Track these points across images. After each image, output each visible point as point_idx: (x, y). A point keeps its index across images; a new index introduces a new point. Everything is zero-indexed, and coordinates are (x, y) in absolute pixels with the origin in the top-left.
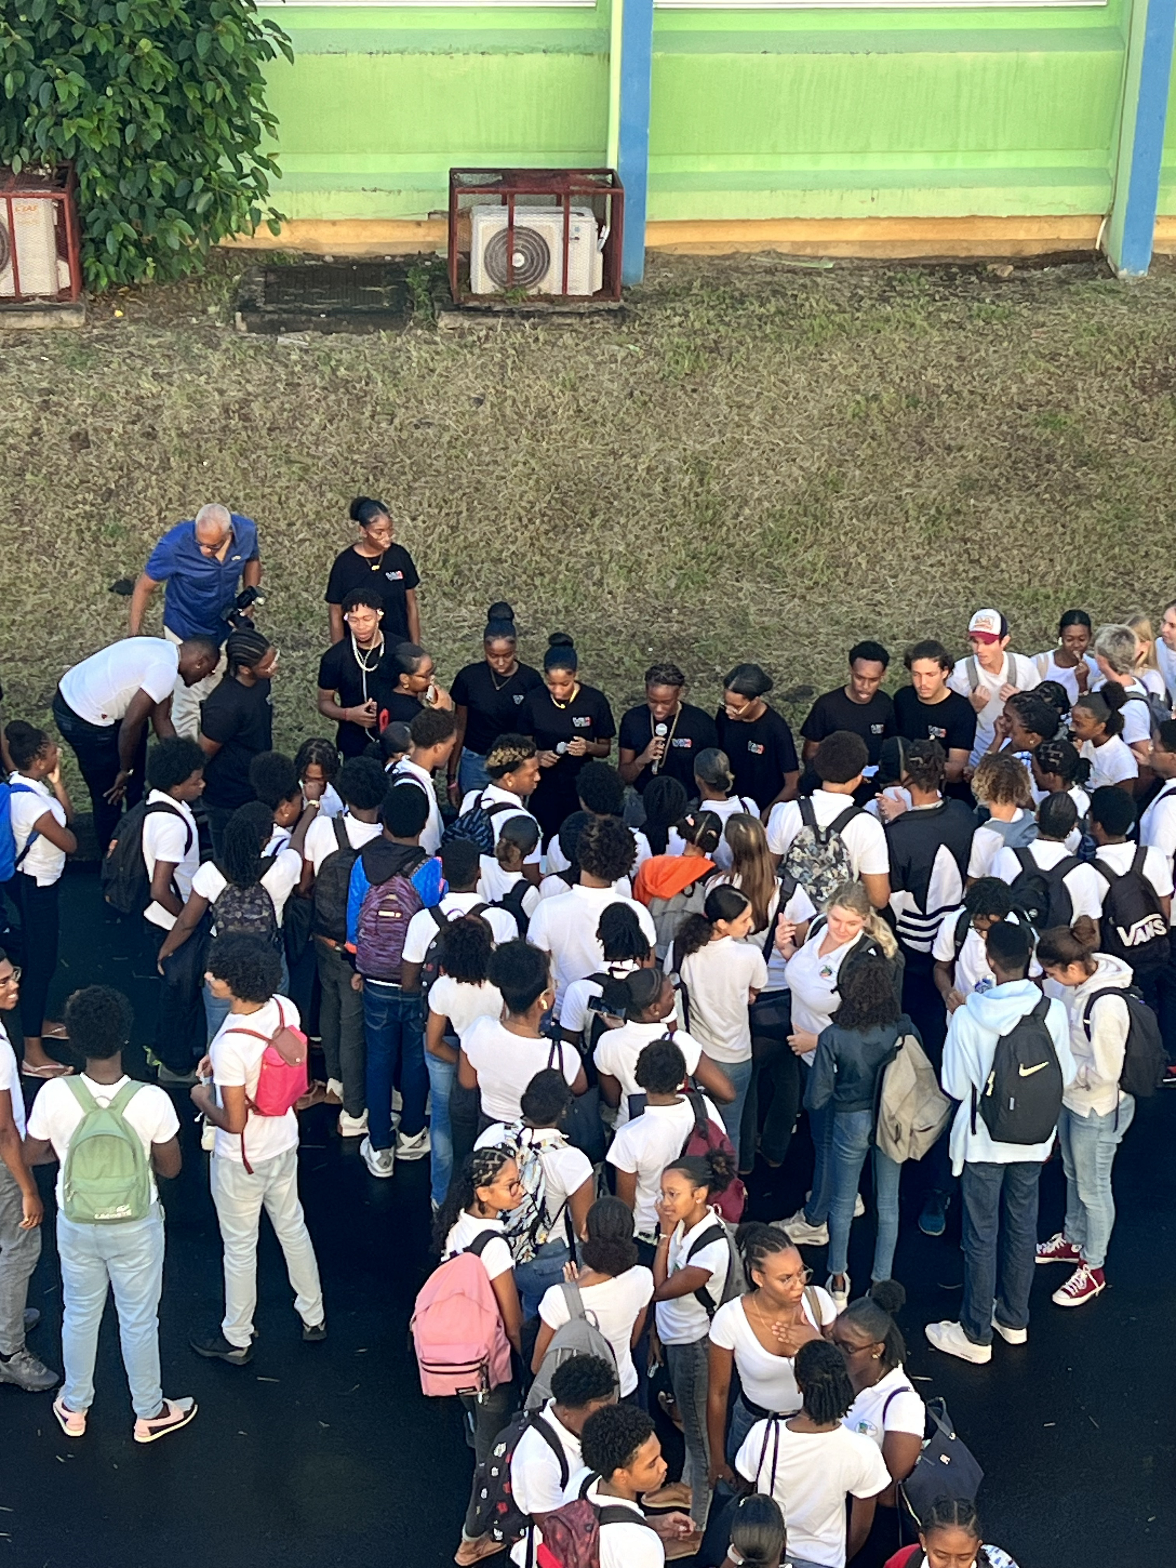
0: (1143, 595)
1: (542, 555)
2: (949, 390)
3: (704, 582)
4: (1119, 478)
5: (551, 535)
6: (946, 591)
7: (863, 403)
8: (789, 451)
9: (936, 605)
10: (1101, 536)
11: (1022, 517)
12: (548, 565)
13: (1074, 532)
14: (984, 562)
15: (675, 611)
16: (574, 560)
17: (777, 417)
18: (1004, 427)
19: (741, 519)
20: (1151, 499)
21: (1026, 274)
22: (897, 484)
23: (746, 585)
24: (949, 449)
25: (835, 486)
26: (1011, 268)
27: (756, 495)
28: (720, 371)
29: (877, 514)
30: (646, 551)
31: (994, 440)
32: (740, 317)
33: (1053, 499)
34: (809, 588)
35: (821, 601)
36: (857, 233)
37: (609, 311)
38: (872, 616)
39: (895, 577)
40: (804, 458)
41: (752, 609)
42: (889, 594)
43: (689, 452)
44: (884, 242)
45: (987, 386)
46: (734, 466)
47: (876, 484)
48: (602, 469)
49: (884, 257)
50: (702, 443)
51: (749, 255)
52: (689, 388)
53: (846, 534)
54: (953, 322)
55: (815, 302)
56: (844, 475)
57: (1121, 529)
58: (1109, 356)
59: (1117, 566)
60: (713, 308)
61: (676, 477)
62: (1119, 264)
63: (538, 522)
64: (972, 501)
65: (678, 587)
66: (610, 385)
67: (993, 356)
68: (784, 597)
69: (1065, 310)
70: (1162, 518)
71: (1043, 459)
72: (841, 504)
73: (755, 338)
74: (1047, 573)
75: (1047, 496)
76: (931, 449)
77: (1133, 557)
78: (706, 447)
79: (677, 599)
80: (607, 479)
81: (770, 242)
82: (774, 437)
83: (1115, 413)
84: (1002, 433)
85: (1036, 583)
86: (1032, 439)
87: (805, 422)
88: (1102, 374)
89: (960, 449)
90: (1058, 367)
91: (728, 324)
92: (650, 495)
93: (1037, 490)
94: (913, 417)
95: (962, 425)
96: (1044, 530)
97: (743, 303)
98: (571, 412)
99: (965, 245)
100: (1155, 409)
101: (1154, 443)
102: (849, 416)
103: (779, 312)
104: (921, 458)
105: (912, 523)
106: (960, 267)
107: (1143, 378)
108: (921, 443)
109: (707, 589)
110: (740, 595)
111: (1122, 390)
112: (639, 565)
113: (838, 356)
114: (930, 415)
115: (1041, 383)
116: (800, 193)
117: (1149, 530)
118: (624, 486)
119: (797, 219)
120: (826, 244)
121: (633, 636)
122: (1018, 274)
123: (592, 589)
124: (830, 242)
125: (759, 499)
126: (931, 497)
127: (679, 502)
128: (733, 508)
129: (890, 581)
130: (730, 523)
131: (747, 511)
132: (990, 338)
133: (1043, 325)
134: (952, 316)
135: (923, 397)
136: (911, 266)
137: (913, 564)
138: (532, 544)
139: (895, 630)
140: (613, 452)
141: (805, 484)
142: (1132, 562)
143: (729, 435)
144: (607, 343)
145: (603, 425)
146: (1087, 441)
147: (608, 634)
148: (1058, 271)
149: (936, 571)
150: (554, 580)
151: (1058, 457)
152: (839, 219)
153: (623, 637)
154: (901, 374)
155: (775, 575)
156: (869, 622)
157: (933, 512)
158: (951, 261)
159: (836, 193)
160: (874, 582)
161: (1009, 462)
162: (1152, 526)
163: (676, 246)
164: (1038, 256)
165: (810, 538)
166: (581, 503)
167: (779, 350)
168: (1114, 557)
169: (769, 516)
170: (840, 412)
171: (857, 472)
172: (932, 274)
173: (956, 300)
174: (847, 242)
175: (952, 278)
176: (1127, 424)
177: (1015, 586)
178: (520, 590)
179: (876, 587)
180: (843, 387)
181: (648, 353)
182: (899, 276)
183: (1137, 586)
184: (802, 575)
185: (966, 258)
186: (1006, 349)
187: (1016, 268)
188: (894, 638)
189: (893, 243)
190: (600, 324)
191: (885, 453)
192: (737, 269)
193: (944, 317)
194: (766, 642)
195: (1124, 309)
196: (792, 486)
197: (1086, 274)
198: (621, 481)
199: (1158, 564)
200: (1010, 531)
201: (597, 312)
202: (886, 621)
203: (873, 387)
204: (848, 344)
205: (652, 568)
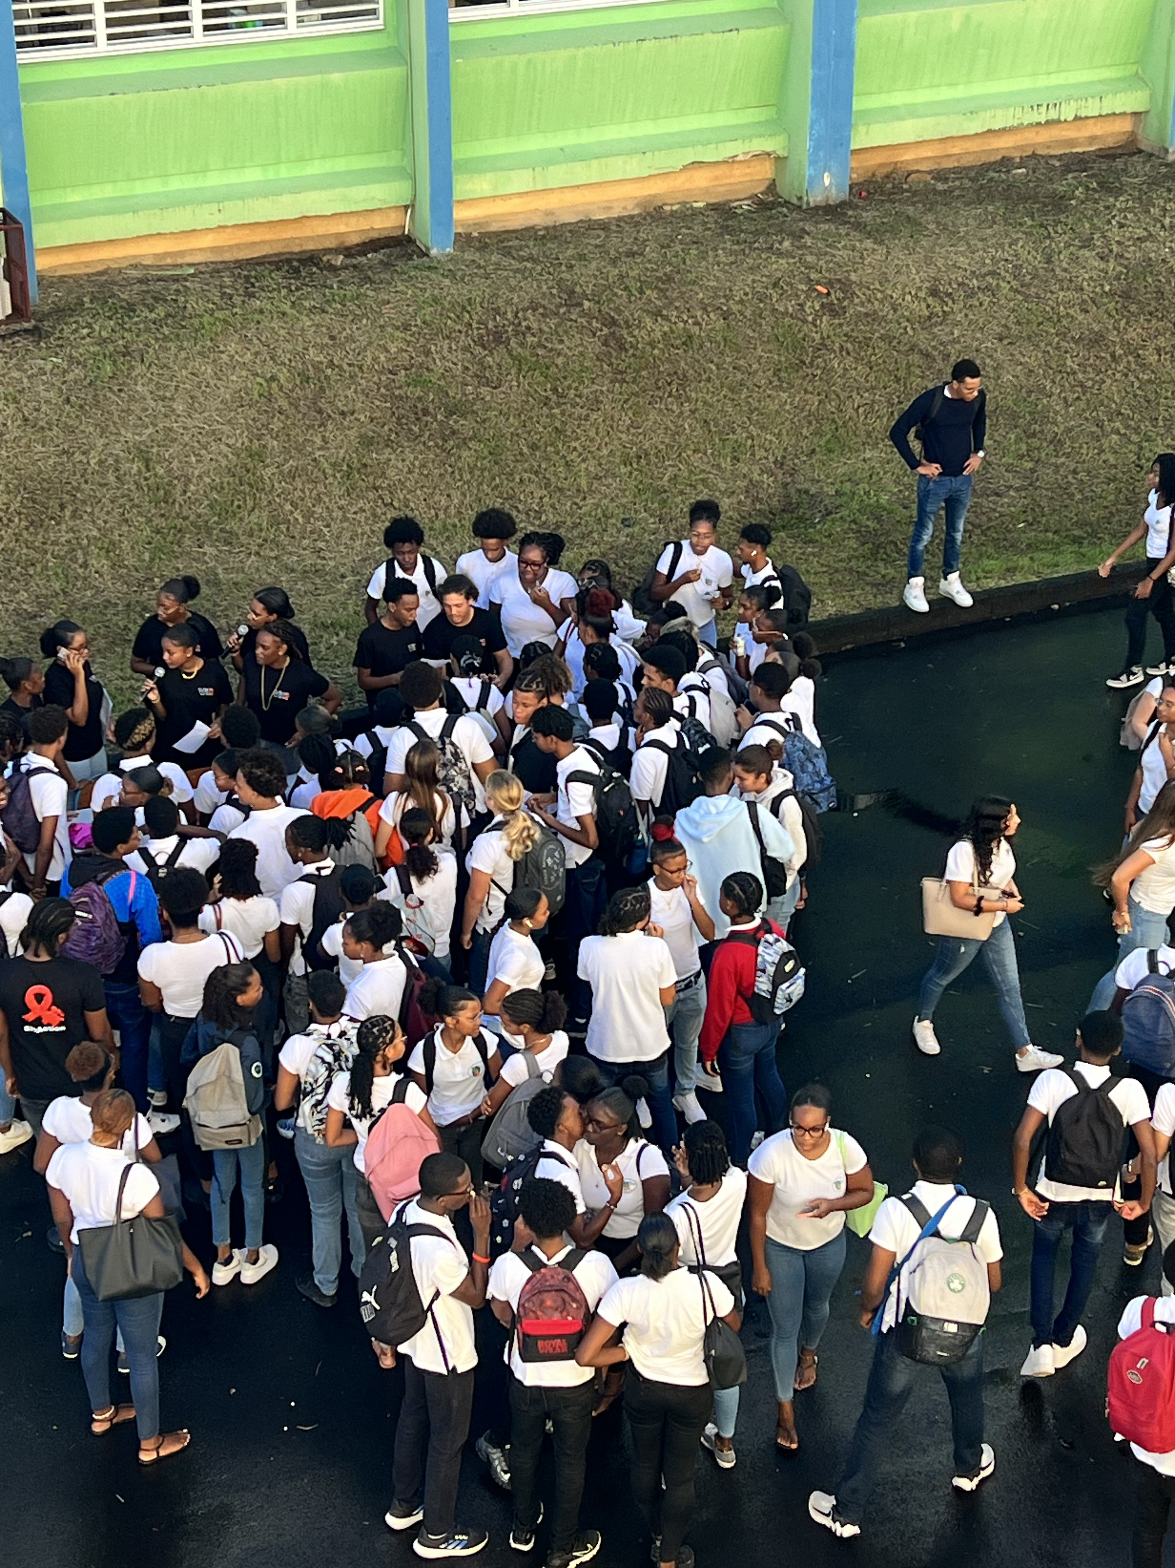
0: (527, 514)
1: (28, 547)
2: (331, 365)
3: (173, 552)
4: (484, 421)
5: (31, 529)
6: (373, 532)
7: (265, 384)
8: (214, 432)
9: (368, 544)
10: (482, 470)
11: (417, 463)
12: (37, 556)
13: (460, 469)
14: (396, 504)
15: (156, 580)
16: (57, 548)
17: (196, 405)
18: (383, 390)
19: (189, 494)
20: (512, 434)
21: (354, 261)
22: (310, 449)
23: (207, 549)
24: (343, 413)
25: (258, 456)
26: (341, 257)
27: (196, 473)
28: (137, 371)
29: (299, 476)
30: (116, 533)
31: (378, 403)
32: (136, 323)
33: (437, 445)
34: (260, 546)
35: (272, 554)
36: (208, 241)
37: (26, 331)
38: (319, 561)
39: (328, 526)
40: (228, 437)
41: (220, 571)
42: (327, 541)
43: (131, 444)
44: (230, 247)
45: (360, 358)
46: (171, 451)
47: (293, 451)
48: (60, 468)
49: (232, 259)
50: (140, 435)
51: (120, 271)
52: (116, 388)
53: (278, 496)
54: (314, 307)
55: (194, 305)
56: (264, 446)
57: (496, 463)
58: (449, 322)
59: (501, 493)
60: (110, 318)
61: (124, 467)
62: (430, 244)
63: (16, 520)
64: (374, 455)
65: (152, 560)
66: (47, 394)
67: (357, 333)
68: (242, 555)
69: (401, 287)
70: (525, 450)
71: (420, 413)
72: (269, 471)
73: (157, 340)
74: (448, 507)
75: (431, 443)
76: (330, 416)
77: (511, 485)
78: (144, 438)
79: (155, 570)
80: (66, 475)
81: (135, 257)
82: (198, 420)
83: (467, 368)
84: (382, 395)
85: (442, 516)
86: (407, 397)
87: (221, 406)
88: (448, 338)
89: (352, 414)
90: (411, 335)
91: (130, 330)
92: (106, 484)
93: (422, 439)
94: (308, 391)
95: (349, 393)
96: (437, 472)
97: (134, 311)
98: (19, 422)
99: (297, 241)
100: (498, 360)
101: (503, 389)
102: (256, 396)
103: (168, 315)
104: (322, 425)
105: (331, 480)
106: (299, 260)
107: (481, 337)
108: (320, 412)
109: (177, 557)
110: (206, 558)
111: (466, 349)
112: (114, 545)
113: (232, 348)
114: (321, 388)
115: (402, 350)
116: (158, 212)
117: (517, 461)
118: (82, 480)
119: (159, 234)
120: (182, 253)
121: (128, 605)
122: (348, 261)
123: (80, 571)
124: (185, 251)
125: (200, 476)
126: (341, 455)
127: (133, 488)
128: (180, 487)
129: (325, 530)
130: (180, 499)
131: (192, 488)
132: (351, 317)
133: (388, 303)
134: (313, 303)
135: (311, 373)
136: (259, 264)
137: (340, 513)
138: (17, 541)
139: (342, 570)
140: (64, 452)
141: (235, 458)
142: (512, 488)
143: (161, 425)
144: (32, 359)
145: (51, 430)
146: (451, 394)
147: (106, 607)
148: (380, 256)
149: (361, 517)
150: (45, 568)
151: (431, 410)
152: (194, 231)
153: (120, 608)
154: (288, 356)
155: (230, 538)
156: (319, 567)
157: (345, 468)
158: (288, 256)
159: (189, 209)
160: (311, 532)
161: (394, 419)
162: (519, 457)
163: (55, 268)
164: (357, 245)
165: (250, 503)
166: (48, 498)
167: (181, 348)
168: (497, 486)
169: (212, 488)
170: (247, 394)
171: (275, 443)
172: (279, 269)
173: (309, 289)
174: (200, 250)
175: (297, 271)
176: (478, 376)
177: (427, 521)
178: (18, 581)
179: (315, 536)
180: (244, 373)
181: (70, 363)
182: (253, 273)
183: (520, 507)
184: (251, 535)
185: (300, 253)
186: (366, 326)
187: (346, 256)
188: (343, 576)
189: (238, 246)
190: (21, 342)
191: (294, 424)
192: (114, 283)
193: (306, 304)
194: (241, 594)
195: (447, 282)
196: (224, 463)
197: (403, 256)
198: (78, 476)
199: (532, 487)
200: (410, 476)
201: (16, 333)
202: (332, 563)
203: (270, 369)
204: (237, 336)
205: (126, 545)
